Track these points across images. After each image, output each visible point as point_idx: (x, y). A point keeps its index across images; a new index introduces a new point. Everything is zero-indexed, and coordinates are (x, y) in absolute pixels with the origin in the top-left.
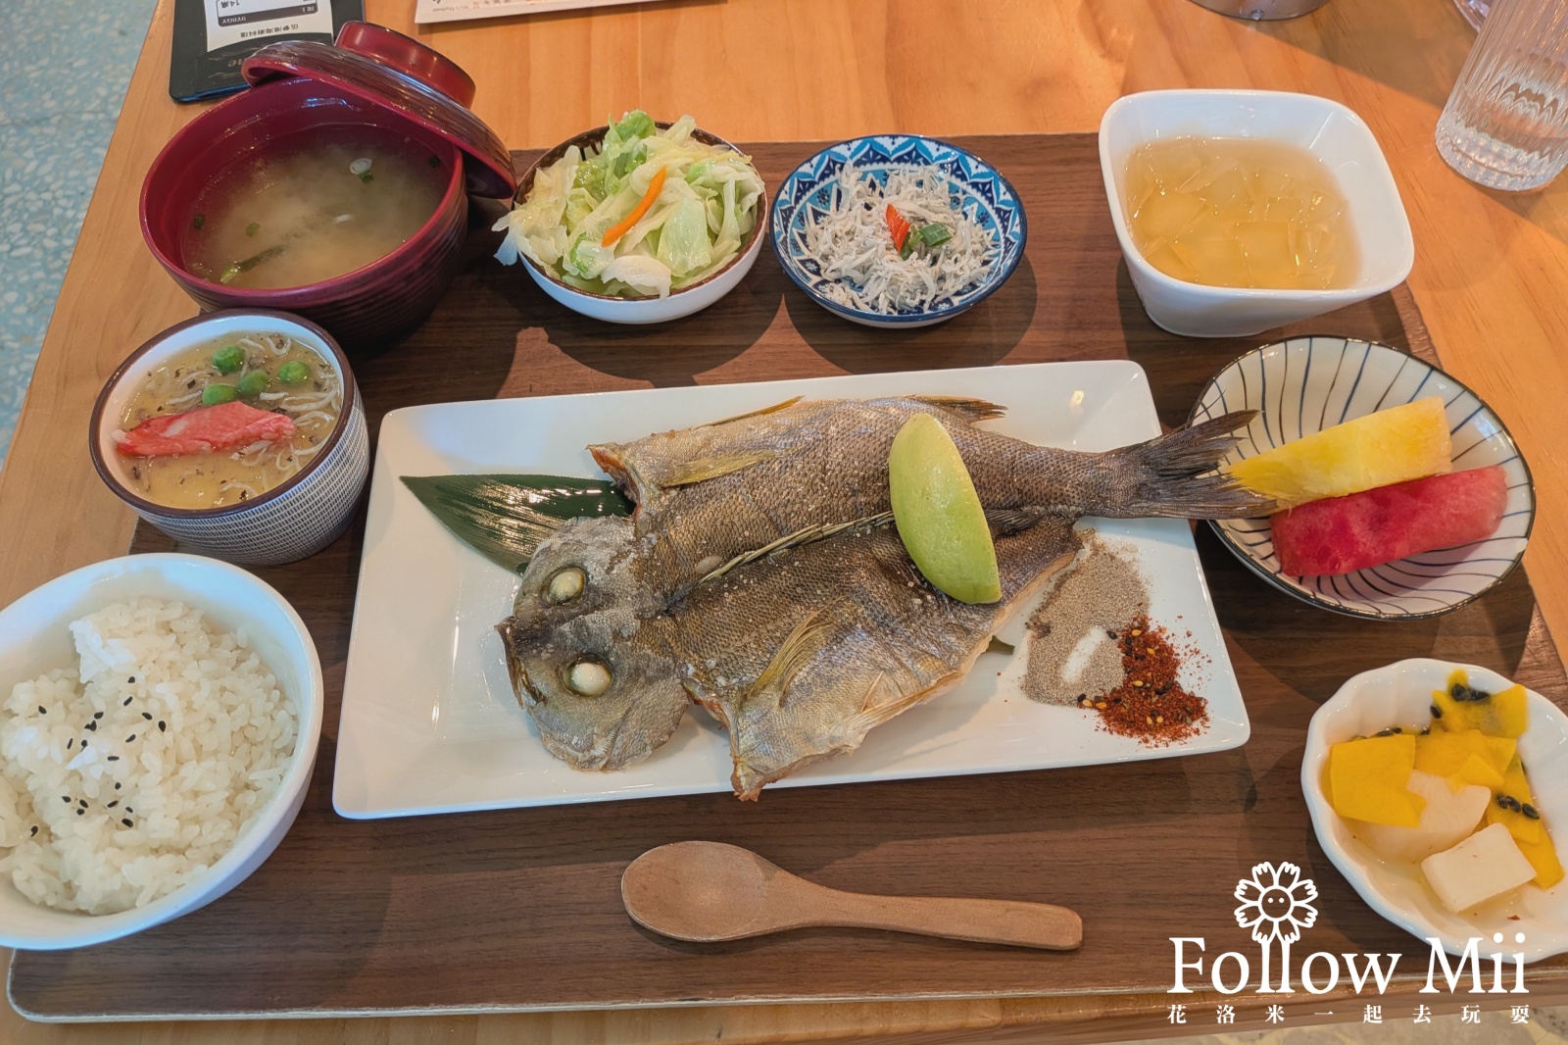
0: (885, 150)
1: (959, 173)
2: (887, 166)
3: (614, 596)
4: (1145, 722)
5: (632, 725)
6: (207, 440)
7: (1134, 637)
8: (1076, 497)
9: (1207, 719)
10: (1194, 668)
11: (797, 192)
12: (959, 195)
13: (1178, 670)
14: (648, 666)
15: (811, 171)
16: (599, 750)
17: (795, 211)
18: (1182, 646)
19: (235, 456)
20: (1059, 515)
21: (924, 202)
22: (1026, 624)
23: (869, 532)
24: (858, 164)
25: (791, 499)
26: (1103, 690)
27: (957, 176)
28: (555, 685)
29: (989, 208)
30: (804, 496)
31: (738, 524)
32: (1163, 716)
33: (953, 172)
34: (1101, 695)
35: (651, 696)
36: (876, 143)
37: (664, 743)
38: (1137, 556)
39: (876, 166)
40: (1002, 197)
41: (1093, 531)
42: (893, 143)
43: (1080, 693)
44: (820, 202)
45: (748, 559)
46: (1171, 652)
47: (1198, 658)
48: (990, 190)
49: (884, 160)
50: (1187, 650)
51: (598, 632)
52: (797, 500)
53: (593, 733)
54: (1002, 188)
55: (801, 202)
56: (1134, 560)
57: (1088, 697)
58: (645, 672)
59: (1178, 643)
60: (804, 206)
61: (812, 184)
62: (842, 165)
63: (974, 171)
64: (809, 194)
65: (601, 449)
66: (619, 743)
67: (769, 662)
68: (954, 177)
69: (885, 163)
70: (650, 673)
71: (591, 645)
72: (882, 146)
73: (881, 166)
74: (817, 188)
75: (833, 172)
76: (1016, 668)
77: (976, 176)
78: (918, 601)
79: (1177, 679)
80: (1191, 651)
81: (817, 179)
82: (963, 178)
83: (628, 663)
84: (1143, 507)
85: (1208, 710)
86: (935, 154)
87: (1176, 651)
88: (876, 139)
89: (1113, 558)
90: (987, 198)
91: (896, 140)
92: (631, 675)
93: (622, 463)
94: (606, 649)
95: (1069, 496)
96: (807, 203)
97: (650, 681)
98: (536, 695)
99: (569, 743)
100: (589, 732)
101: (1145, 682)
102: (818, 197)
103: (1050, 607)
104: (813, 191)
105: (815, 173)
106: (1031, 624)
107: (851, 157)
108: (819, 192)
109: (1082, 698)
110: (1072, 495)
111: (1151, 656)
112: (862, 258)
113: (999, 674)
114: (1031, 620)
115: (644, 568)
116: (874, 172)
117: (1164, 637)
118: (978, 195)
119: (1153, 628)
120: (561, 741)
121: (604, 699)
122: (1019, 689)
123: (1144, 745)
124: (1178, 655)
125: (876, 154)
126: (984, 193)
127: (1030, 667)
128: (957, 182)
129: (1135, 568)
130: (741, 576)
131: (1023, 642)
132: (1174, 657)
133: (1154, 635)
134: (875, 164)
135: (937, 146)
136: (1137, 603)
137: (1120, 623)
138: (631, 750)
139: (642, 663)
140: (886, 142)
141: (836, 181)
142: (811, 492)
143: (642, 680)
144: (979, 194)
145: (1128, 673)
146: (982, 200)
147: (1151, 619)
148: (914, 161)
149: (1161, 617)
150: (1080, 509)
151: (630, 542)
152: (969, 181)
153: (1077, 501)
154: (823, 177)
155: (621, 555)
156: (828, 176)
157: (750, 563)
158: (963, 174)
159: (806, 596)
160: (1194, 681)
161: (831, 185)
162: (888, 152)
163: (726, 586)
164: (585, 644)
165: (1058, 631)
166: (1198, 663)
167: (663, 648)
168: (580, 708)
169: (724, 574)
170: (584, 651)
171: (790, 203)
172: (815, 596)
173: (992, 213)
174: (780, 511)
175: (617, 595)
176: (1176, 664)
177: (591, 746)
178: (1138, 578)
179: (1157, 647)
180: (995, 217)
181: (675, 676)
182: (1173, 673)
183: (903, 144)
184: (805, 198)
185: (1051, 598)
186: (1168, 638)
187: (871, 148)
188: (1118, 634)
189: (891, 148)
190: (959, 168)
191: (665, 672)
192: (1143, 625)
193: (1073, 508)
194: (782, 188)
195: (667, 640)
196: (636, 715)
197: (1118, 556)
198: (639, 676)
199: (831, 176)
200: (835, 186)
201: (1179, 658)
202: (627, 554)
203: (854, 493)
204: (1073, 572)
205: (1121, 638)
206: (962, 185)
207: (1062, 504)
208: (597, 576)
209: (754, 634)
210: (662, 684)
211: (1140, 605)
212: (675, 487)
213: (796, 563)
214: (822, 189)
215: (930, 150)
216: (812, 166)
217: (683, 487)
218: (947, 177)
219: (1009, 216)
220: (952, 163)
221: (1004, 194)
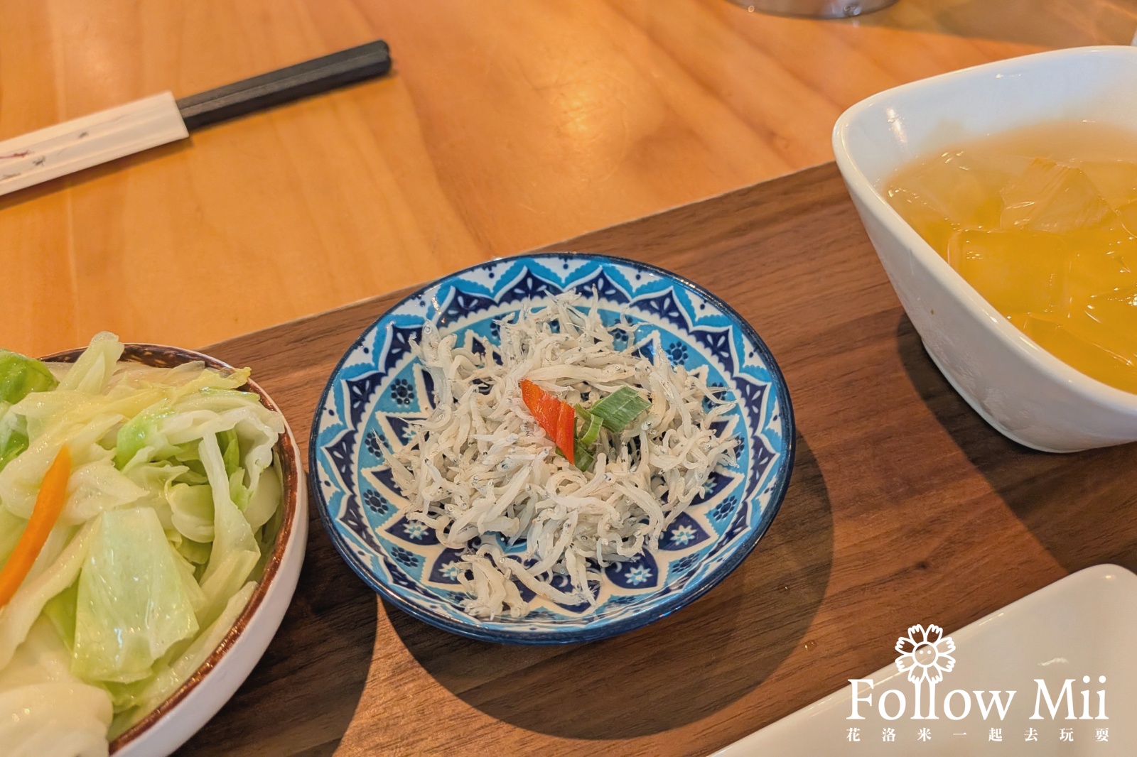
0: (483, 289)
1: (612, 292)
2: (493, 311)
11: (353, 402)
12: (623, 325)
15: (368, 359)
17: (359, 438)
21: (577, 357)
24: (447, 319)
27: (609, 298)
29: (681, 335)
33: (602, 294)
36: (463, 281)
39: (474, 318)
40: (700, 314)
42: (492, 276)
44: (399, 402)
48: (673, 307)
49: (486, 304)
54: (695, 299)
55: (365, 417)
60: (373, 419)
61: (376, 379)
62: (419, 332)
63: (635, 285)
64: (374, 398)
68: (604, 300)
69: (487, 308)
72: (475, 284)
73: (483, 315)
74: (386, 382)
75: (406, 348)
77: (640, 291)
81: (381, 369)
82: (620, 298)
86: (563, 275)
88: (462, 277)
90: (672, 320)
91: (494, 270)
96: (376, 413)
102: (394, 396)
104: (380, 390)
105: (376, 359)
108: (393, 387)
112: (511, 492)
116: (474, 327)
118: (654, 319)
125: (468, 299)
126: (664, 314)
128: (613, 306)
134: (472, 315)
135: (562, 262)
140: (479, 277)
141: (417, 360)
144: (656, 316)
146: (665, 324)
148: (532, 293)
152: (632, 301)
154: (391, 361)
156: (399, 356)
158: (618, 291)
161: (410, 366)
162: (486, 291)
171: (345, 427)
173: (691, 341)
180: (699, 347)
183: (508, 272)
184: (369, 408)
187: (458, 293)
189: (490, 284)
190: (608, 285)
194: (322, 408)
199: (406, 355)
200: (417, 370)
206: (623, 309)
214: (397, 381)
215: (553, 270)
216: (367, 350)
218: (595, 303)
219: (727, 341)
220: (595, 281)
221: (702, 307)
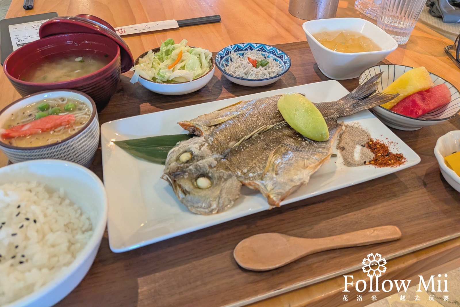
0: (242, 47)
1: (264, 50)
2: (243, 52)
3: (204, 156)
4: (388, 162)
5: (224, 195)
6: (40, 128)
7: (371, 144)
8: (335, 112)
9: (405, 159)
10: (393, 147)
12: (265, 56)
13: (389, 149)
14: (223, 175)
16: (214, 206)
17: (221, 63)
18: (387, 142)
19: (52, 132)
20: (332, 119)
21: (257, 57)
22: (336, 148)
23: (280, 127)
24: (235, 51)
25: (253, 122)
26: (370, 159)
27: (263, 51)
28: (192, 187)
30: (256, 121)
31: (238, 131)
32: (393, 160)
33: (262, 51)
34: (370, 160)
35: (228, 184)
37: (237, 199)
38: (360, 124)
39: (240, 52)
40: (279, 53)
41: (343, 122)
42: (243, 45)
43: (364, 161)
44: (227, 62)
45: (246, 138)
46: (384, 145)
47: (393, 144)
48: (274, 52)
49: (242, 50)
50: (389, 143)
51: (203, 166)
52: (255, 122)
53: (210, 201)
54: (278, 51)
56: (359, 126)
57: (367, 161)
58: (223, 177)
59: (385, 142)
61: (224, 57)
62: (230, 52)
63: (268, 49)
64: (223, 60)
65: (183, 122)
66: (221, 202)
67: (265, 166)
68: (262, 52)
69: (242, 51)
70: (225, 177)
71: (202, 171)
73: (241, 52)
74: (225, 58)
75: (228, 54)
76: (340, 160)
77: (269, 50)
78: (304, 143)
79: (389, 151)
80: (390, 143)
82: (265, 51)
83: (216, 175)
84: (357, 110)
85: (404, 156)
86: (256, 47)
87: (385, 144)
88: (239, 44)
89: (352, 127)
90: (274, 55)
91: (244, 44)
92: (218, 179)
93: (191, 125)
94: (207, 172)
95: (333, 112)
96: (223, 62)
97: (226, 180)
98: (185, 192)
99: (201, 207)
100: (209, 200)
101: (381, 154)
102: (226, 60)
103: (341, 143)
105: (224, 54)
106: (338, 148)
107: (233, 49)
109: (365, 162)
110: (334, 112)
111: (379, 147)
112: (245, 70)
113: (336, 162)
114: (337, 147)
115: (211, 147)
116: (239, 54)
117: (380, 142)
118: (271, 55)
119: (375, 141)
120: (198, 207)
121: (211, 188)
122: (344, 165)
123: (392, 168)
124: (387, 145)
125: (239, 49)
127: (344, 159)
128: (264, 53)
129: (361, 128)
130: (246, 144)
131: (338, 153)
132: (385, 146)
133: (376, 142)
134: (239, 51)
135: (256, 44)
136: (367, 135)
137: (364, 142)
138: (226, 204)
139: (221, 175)
140: (241, 45)
141: (230, 57)
142: (258, 120)
143: (223, 180)
145: (375, 153)
147: (373, 139)
148: (250, 50)
149: (375, 137)
150: (338, 116)
151: (204, 141)
152: (267, 52)
153: (336, 114)
154: (226, 55)
155: (202, 145)
156: (227, 55)
157: (247, 140)
159: (268, 148)
160: (395, 150)
161: (228, 57)
162: (242, 48)
163: (241, 148)
164: (199, 171)
165: (347, 148)
166: (394, 145)
167: (227, 169)
168: (203, 193)
169: (240, 144)
170: (200, 174)
171: (219, 60)
172: (271, 147)
173: (277, 58)
174: (250, 126)
175: (205, 156)
176: (388, 147)
177: (210, 206)
178: (363, 129)
179: (379, 145)
180: (278, 59)
181: (234, 177)
182: (388, 150)
183: (246, 45)
185: (340, 140)
186: (381, 142)
187: (237, 47)
188: (365, 145)
189: (243, 47)
190: (263, 49)
191: (230, 176)
192: (371, 140)
193: (336, 116)
195: (227, 166)
196: (224, 191)
197: (354, 126)
198: (221, 179)
199: (228, 55)
200: (230, 58)
201: (387, 146)
202: (204, 145)
203: (271, 119)
204: (343, 133)
205: (366, 146)
206: (265, 53)
207: (332, 115)
208: (196, 152)
209: (256, 160)
210: (230, 180)
211: (368, 136)
212: (213, 126)
213: (262, 138)
215: (254, 46)
216: (223, 52)
217: (215, 125)
218: (261, 52)
219: (283, 57)
220: (261, 48)
221: (279, 52)
